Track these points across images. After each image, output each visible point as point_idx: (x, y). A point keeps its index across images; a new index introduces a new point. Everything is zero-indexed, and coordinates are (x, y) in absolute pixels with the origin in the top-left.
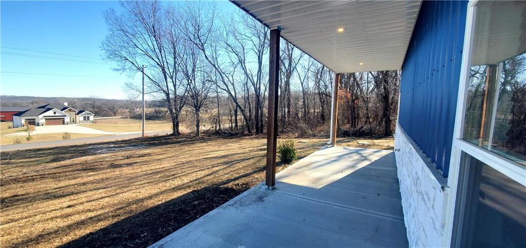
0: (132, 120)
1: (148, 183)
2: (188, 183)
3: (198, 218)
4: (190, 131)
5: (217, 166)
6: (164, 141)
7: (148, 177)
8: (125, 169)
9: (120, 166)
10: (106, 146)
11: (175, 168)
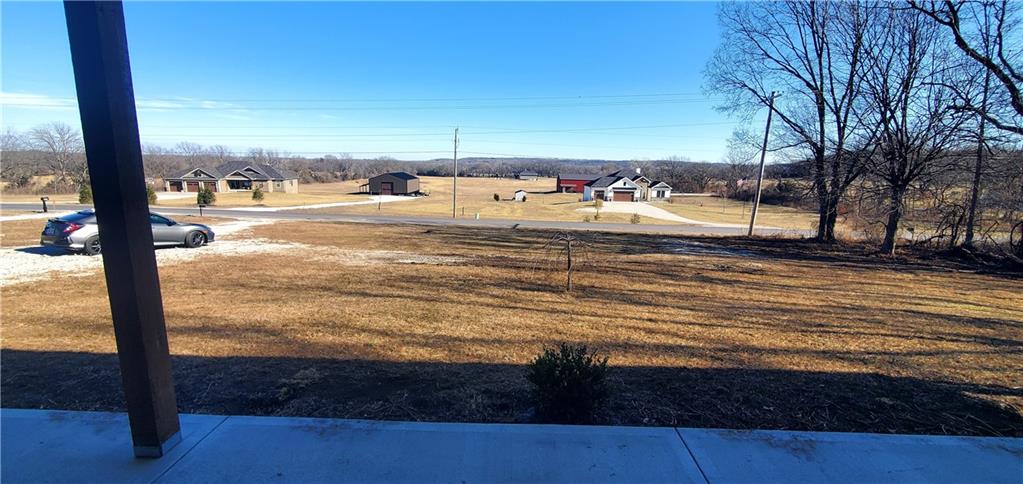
0: (730, 200)
1: (765, 324)
2: (862, 353)
3: (889, 433)
4: (863, 237)
5: (953, 341)
6: (792, 251)
7: (765, 314)
8: (720, 287)
9: (711, 280)
10: (687, 242)
11: (824, 312)
